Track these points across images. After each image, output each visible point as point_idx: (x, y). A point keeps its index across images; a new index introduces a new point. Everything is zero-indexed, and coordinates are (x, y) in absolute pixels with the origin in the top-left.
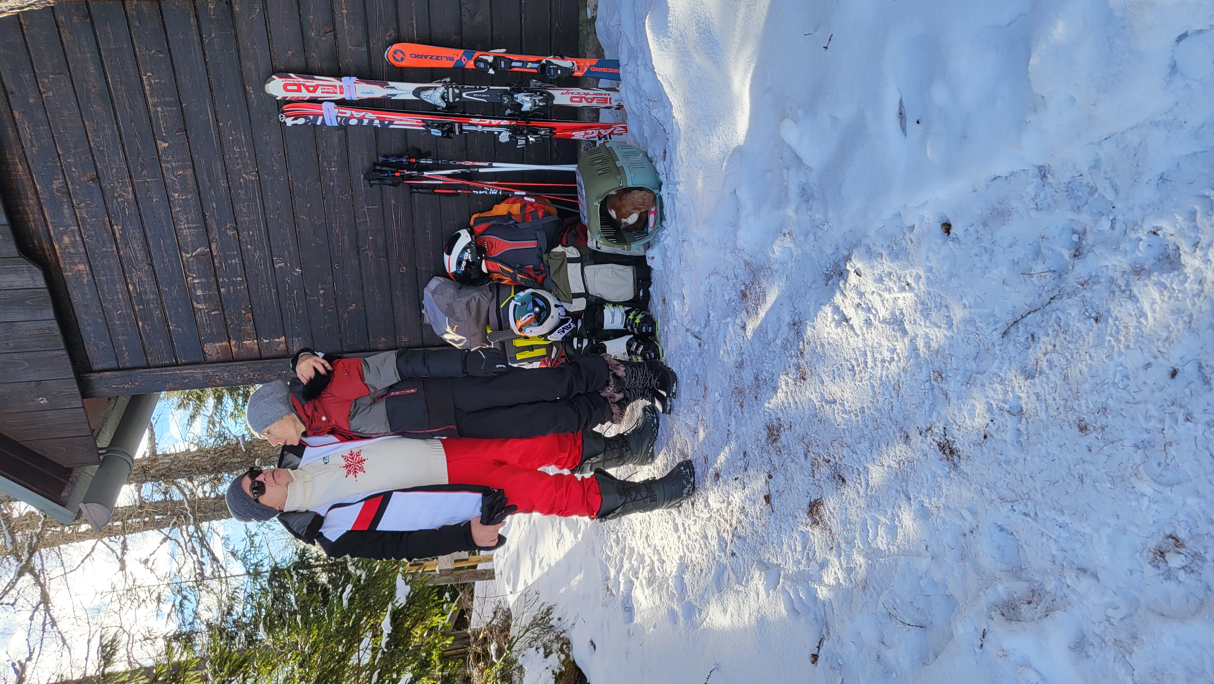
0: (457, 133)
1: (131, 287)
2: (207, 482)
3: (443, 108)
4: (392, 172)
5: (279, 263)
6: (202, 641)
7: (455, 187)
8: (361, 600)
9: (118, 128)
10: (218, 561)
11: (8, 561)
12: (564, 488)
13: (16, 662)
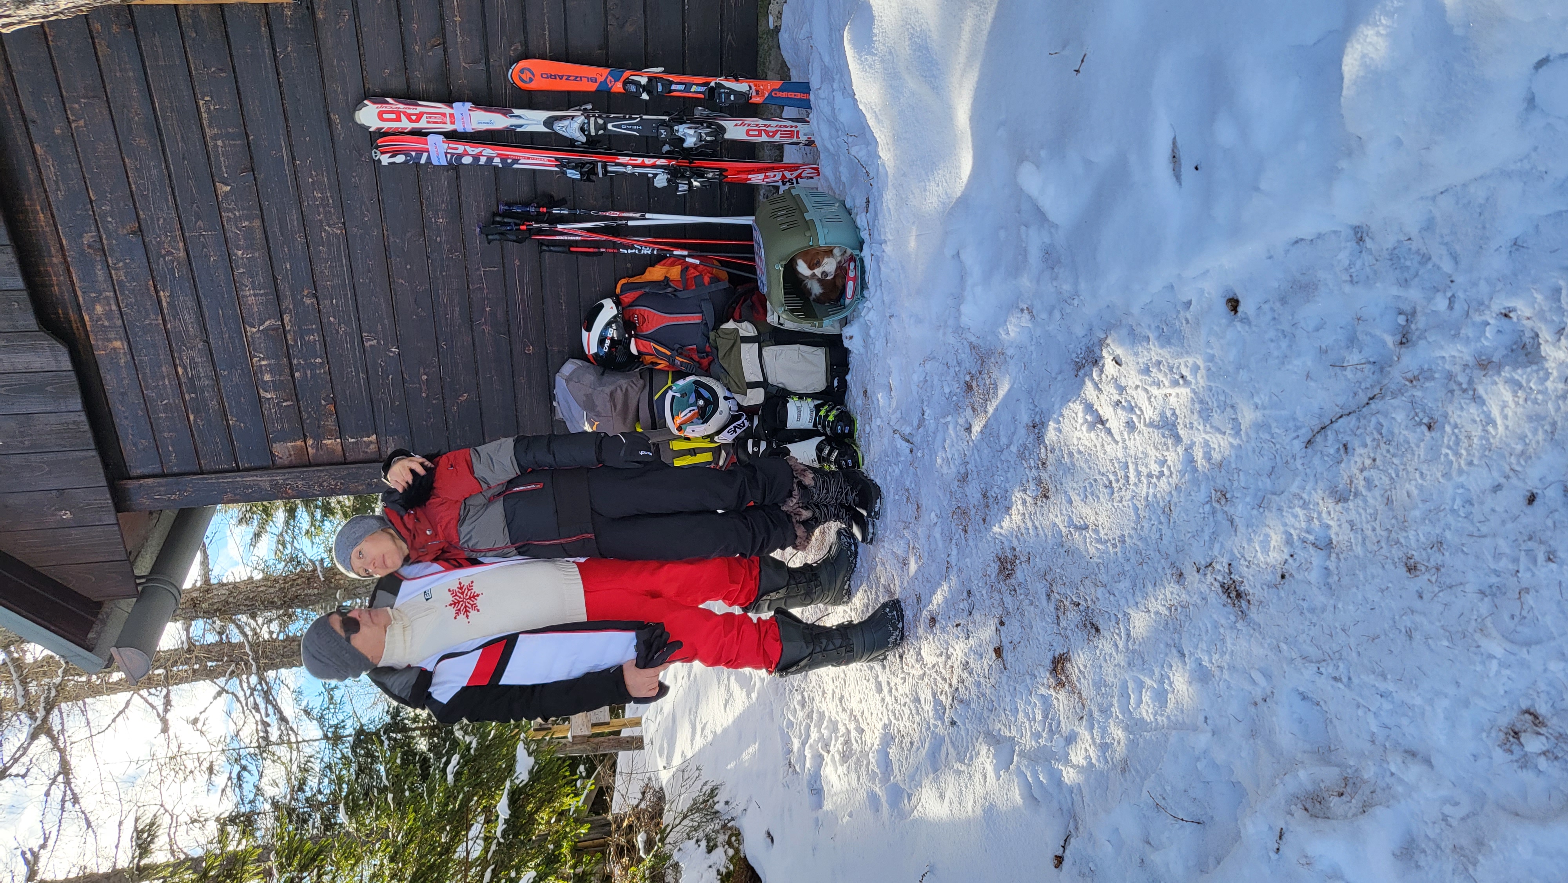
0: (601, 175)
1: (180, 370)
2: (274, 620)
3: (583, 143)
4: (516, 224)
5: (370, 340)
6: (266, 823)
7: (597, 244)
8: (471, 775)
9: (167, 167)
10: (287, 722)
11: (19, 719)
12: (735, 632)
13: (27, 850)
